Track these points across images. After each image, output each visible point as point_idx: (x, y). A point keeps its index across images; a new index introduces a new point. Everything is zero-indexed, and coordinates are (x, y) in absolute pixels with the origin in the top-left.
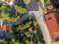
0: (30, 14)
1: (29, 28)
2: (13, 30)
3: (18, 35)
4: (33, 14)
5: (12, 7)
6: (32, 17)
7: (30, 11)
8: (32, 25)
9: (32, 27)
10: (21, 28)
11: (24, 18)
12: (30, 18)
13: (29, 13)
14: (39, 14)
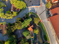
0: (30, 9)
1: (28, 27)
2: (7, 30)
3: (14, 36)
4: (33, 10)
5: (7, 2)
6: (32, 13)
7: (30, 6)
8: (32, 23)
9: (32, 26)
10: (18, 27)
11: (22, 15)
12: (30, 15)
13: (28, 9)
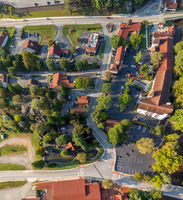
0: (109, 151)
1: (73, 143)
3: (63, 123)
4: (108, 156)
6: (101, 154)
10: (76, 129)
14: (105, 170)
